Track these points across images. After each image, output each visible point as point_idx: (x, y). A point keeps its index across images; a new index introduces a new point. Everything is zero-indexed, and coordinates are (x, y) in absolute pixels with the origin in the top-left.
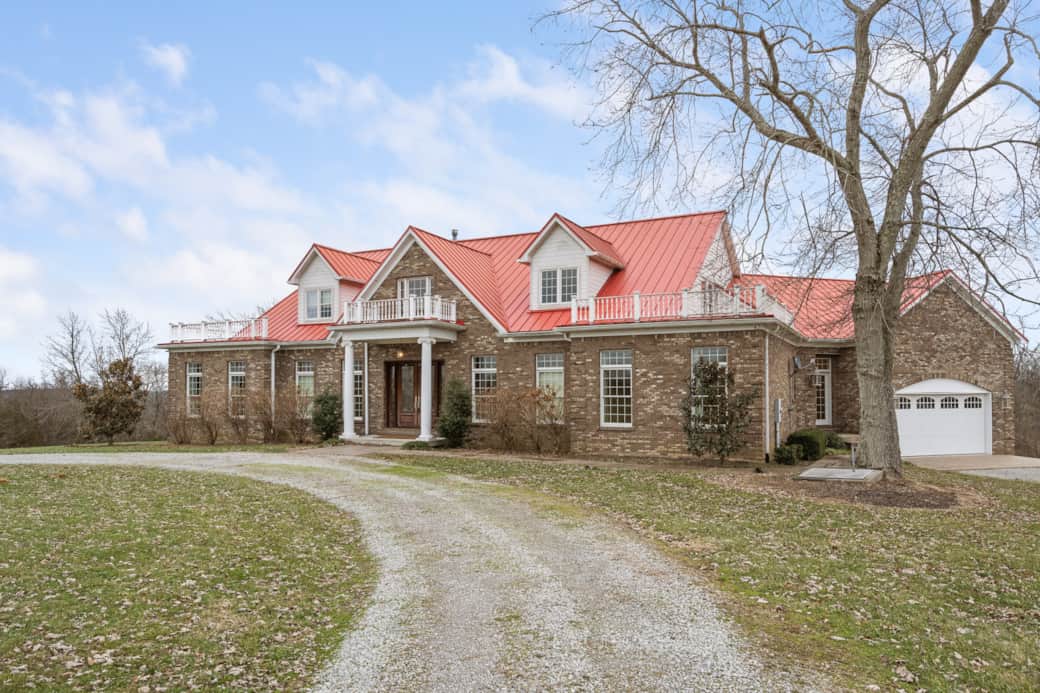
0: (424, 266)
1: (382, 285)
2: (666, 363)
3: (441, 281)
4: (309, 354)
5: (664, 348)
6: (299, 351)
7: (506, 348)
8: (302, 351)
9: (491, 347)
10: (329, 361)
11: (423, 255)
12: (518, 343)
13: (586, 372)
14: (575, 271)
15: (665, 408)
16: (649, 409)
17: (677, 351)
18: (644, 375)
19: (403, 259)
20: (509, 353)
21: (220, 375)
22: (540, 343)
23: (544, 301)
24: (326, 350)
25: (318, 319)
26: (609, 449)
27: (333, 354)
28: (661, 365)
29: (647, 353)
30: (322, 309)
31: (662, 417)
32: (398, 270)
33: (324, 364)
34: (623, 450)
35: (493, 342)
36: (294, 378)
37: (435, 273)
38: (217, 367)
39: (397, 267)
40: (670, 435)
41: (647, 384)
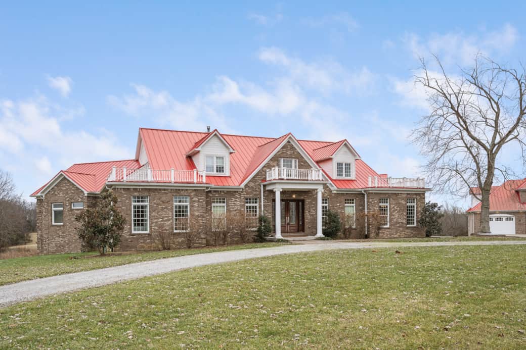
0: (294, 153)
1: (271, 160)
2: (400, 204)
3: (302, 162)
4: (223, 193)
5: (400, 198)
6: (215, 191)
7: (333, 195)
8: (218, 191)
9: (326, 195)
10: (237, 198)
11: (292, 148)
12: (338, 193)
13: (375, 206)
14: (350, 165)
15: (400, 220)
16: (395, 220)
17: (403, 199)
18: (393, 208)
19: (282, 148)
20: (334, 197)
21: (167, 204)
22: (347, 194)
23: (338, 176)
24: (235, 192)
25: (215, 173)
26: (382, 236)
27: (240, 194)
28: (398, 204)
29: (394, 199)
30: (217, 168)
31: (399, 223)
32: (279, 153)
33: (234, 199)
34: (387, 236)
35: (327, 192)
36: (211, 208)
37: (299, 157)
38: (164, 199)
39: (279, 151)
40: (401, 229)
41: (394, 211)
